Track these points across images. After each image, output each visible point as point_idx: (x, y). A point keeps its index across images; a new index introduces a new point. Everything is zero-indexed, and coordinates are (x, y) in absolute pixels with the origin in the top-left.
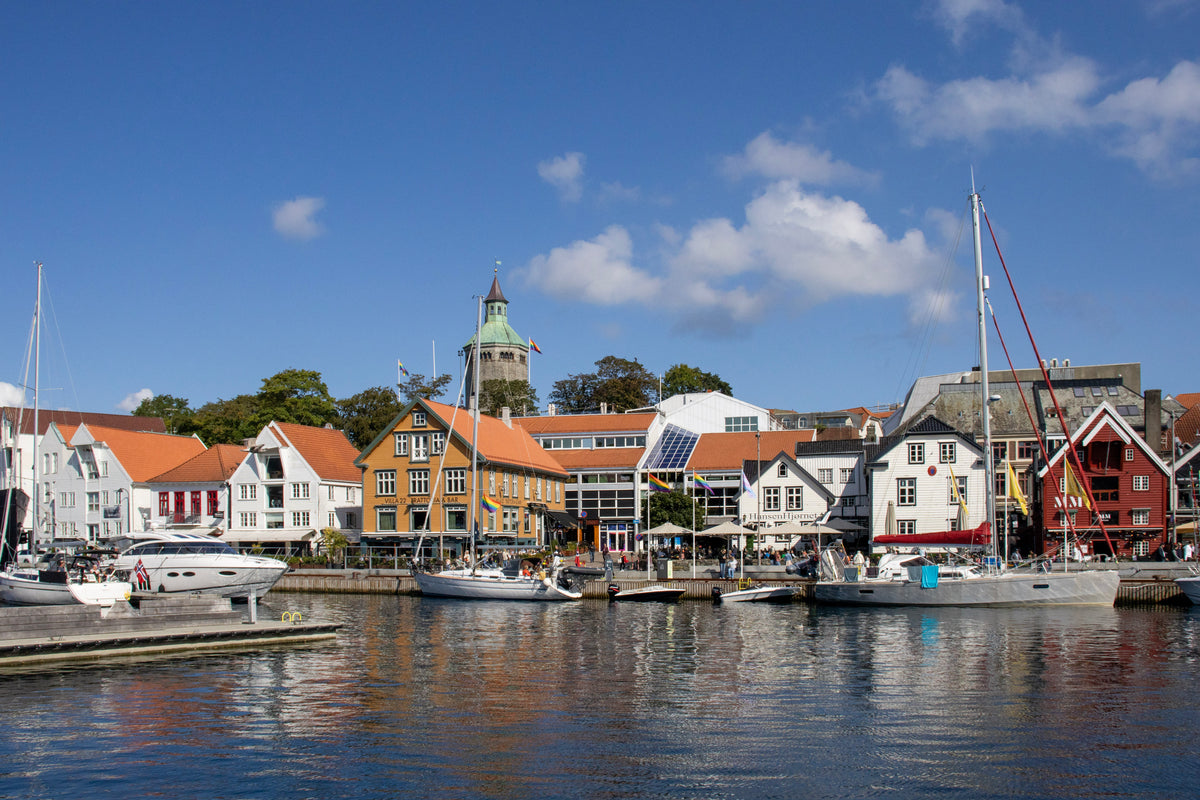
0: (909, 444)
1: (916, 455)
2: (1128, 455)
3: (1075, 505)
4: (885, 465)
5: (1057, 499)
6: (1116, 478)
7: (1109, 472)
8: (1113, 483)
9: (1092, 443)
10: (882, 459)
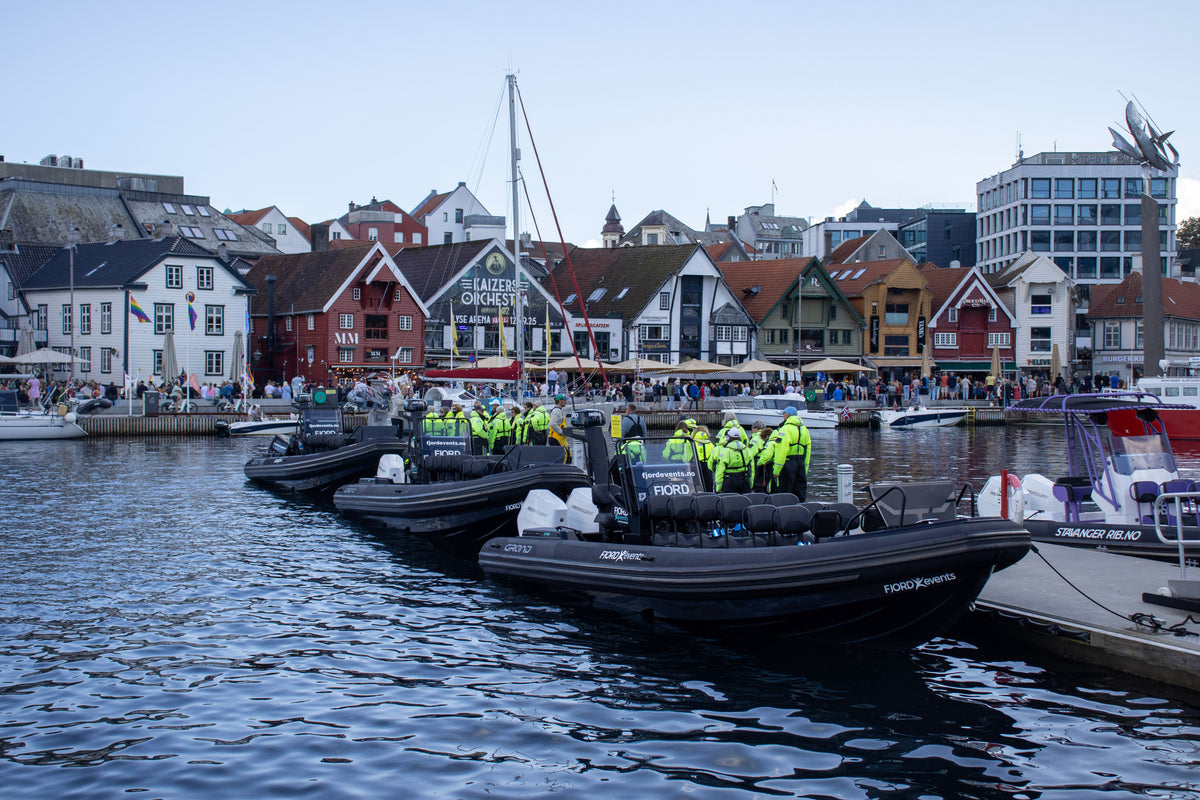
0: (167, 266)
1: (174, 280)
2: (398, 297)
3: (352, 341)
4: (144, 287)
5: (337, 335)
6: (386, 317)
7: (382, 311)
8: (382, 321)
9: (373, 282)
10: (141, 280)
